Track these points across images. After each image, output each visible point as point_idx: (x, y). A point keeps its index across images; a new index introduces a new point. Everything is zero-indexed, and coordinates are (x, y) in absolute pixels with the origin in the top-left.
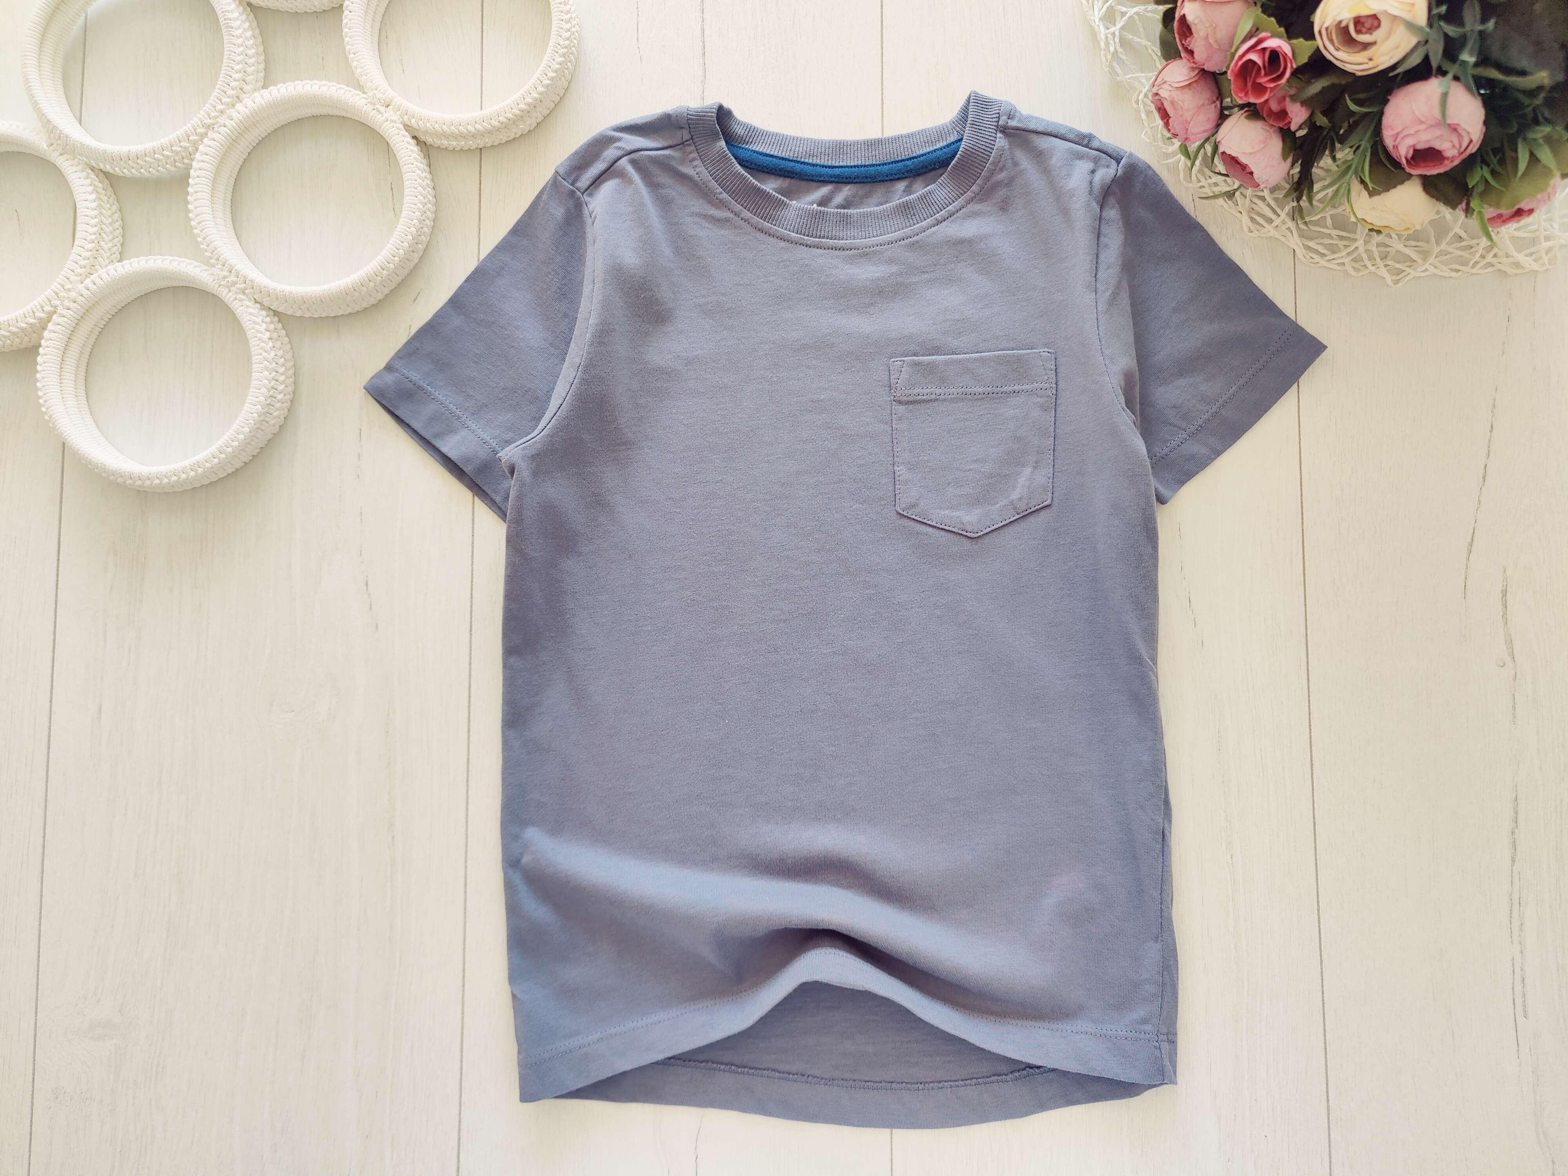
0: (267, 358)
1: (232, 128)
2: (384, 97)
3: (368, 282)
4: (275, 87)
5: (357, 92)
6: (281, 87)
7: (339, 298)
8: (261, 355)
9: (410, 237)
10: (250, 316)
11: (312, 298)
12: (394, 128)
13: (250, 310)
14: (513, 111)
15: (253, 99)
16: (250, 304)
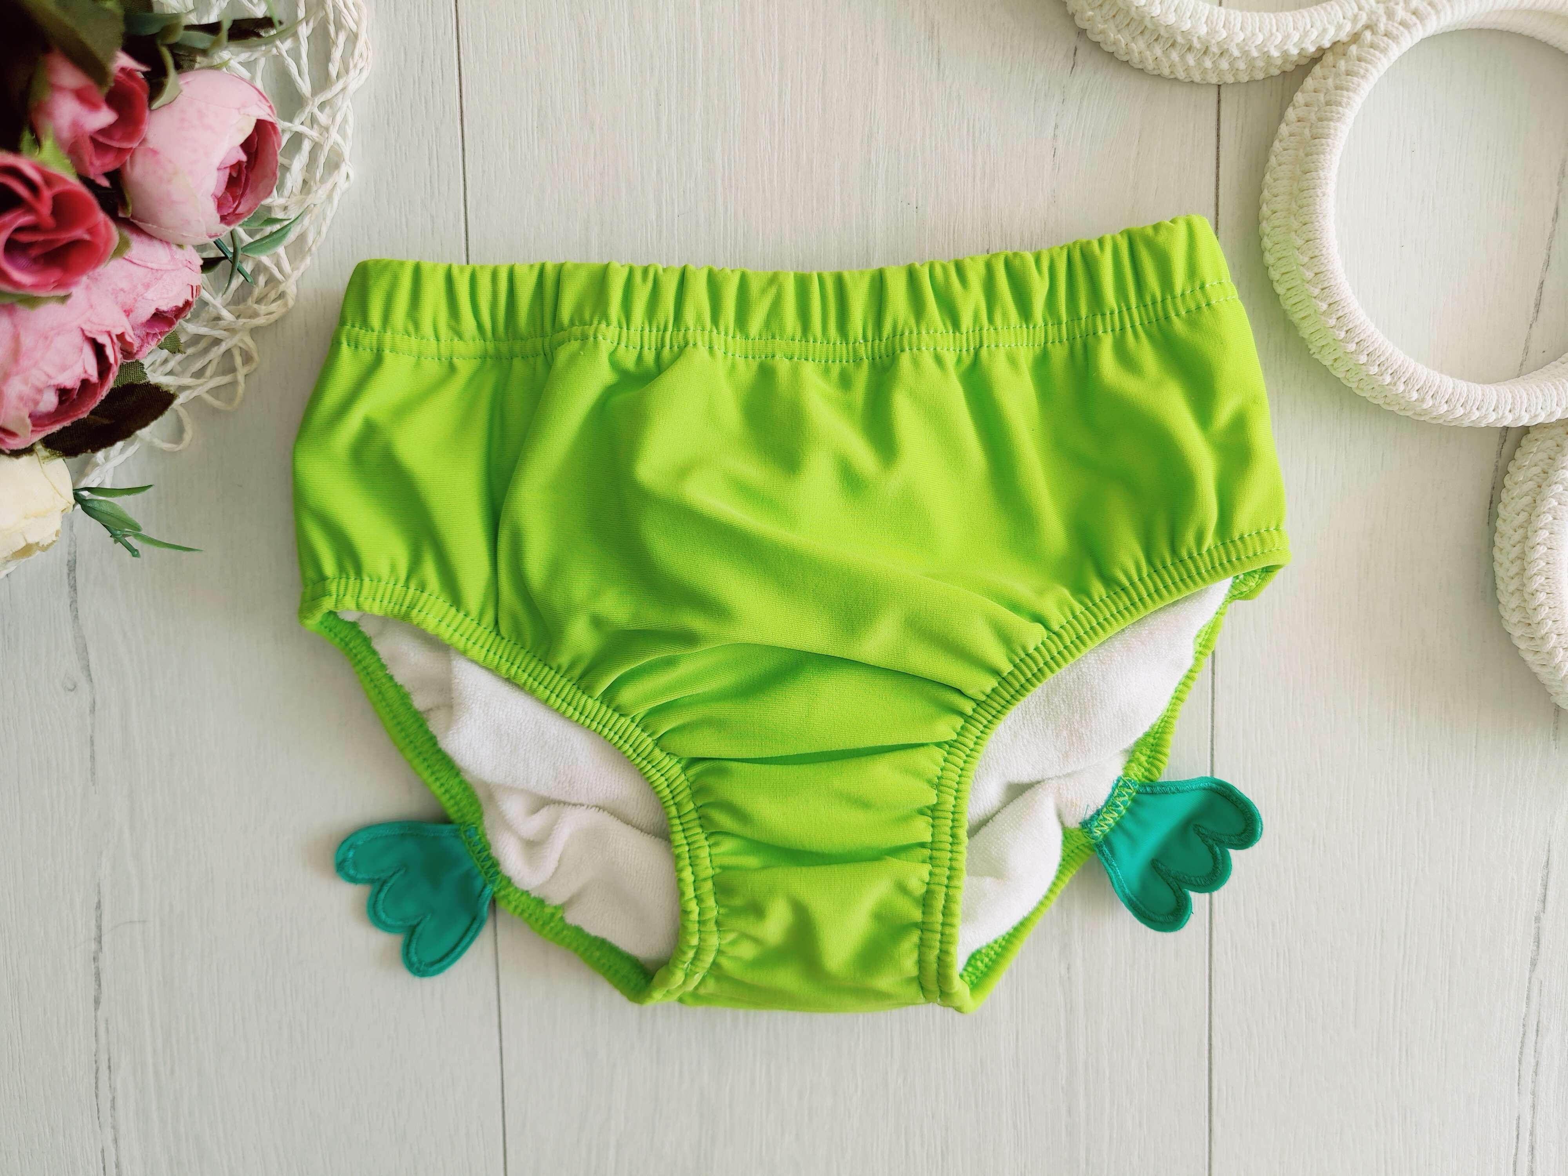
0: (1232, 40)
3: (1316, 270)
7: (1301, 207)
8: (1241, 29)
9: (1374, 370)
10: (1321, 29)
13: (1332, 32)
14: (1550, 623)
16: (1343, 36)
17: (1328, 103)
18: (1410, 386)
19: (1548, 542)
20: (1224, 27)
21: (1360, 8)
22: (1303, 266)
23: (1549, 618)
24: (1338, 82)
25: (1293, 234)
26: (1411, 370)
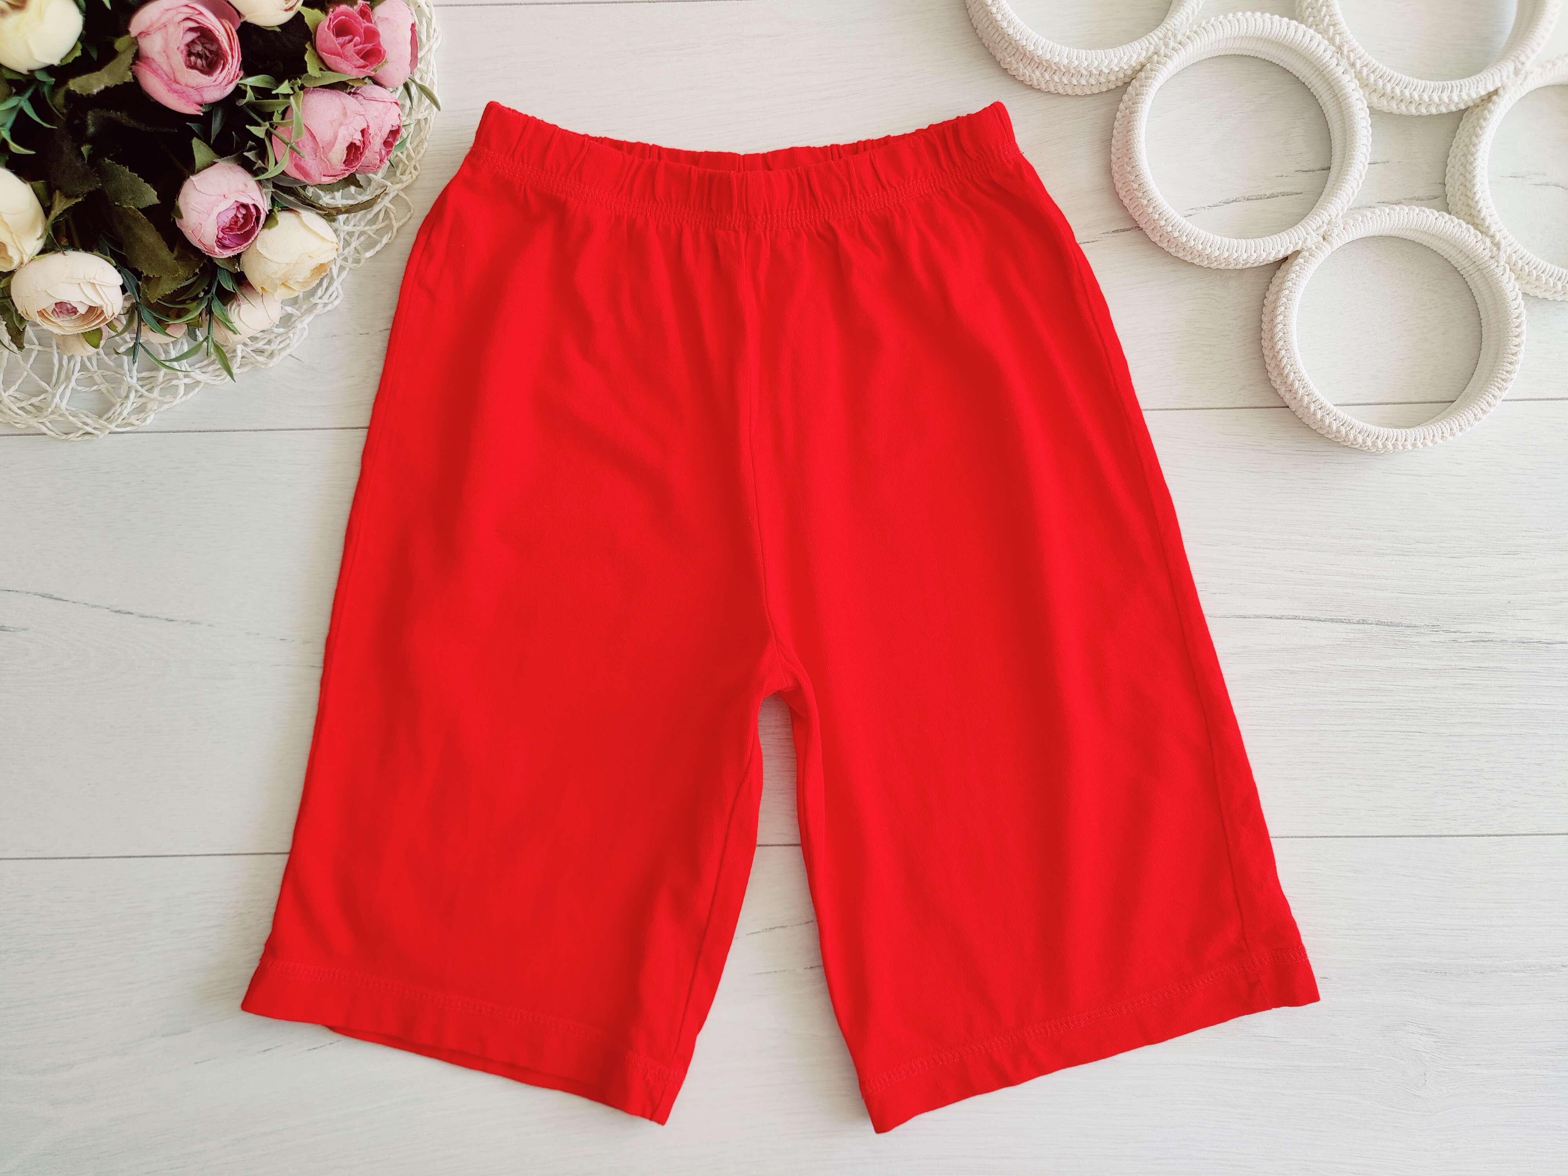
1: (1334, 72)
2: (1334, 235)
4: (1369, 124)
5: (1345, 210)
6: (1368, 131)
9: (1176, 234)
10: (1129, 56)
11: (1133, 121)
12: (1297, 240)
13: (1135, 57)
14: (1289, 366)
15: (1361, 100)
16: (1142, 59)
17: (1137, 95)
18: (1197, 242)
19: (1283, 322)
20: (1076, 59)
21: (1150, 44)
22: (1132, 181)
23: (1288, 364)
24: (1141, 83)
25: (1126, 166)
26: (1196, 233)
